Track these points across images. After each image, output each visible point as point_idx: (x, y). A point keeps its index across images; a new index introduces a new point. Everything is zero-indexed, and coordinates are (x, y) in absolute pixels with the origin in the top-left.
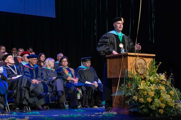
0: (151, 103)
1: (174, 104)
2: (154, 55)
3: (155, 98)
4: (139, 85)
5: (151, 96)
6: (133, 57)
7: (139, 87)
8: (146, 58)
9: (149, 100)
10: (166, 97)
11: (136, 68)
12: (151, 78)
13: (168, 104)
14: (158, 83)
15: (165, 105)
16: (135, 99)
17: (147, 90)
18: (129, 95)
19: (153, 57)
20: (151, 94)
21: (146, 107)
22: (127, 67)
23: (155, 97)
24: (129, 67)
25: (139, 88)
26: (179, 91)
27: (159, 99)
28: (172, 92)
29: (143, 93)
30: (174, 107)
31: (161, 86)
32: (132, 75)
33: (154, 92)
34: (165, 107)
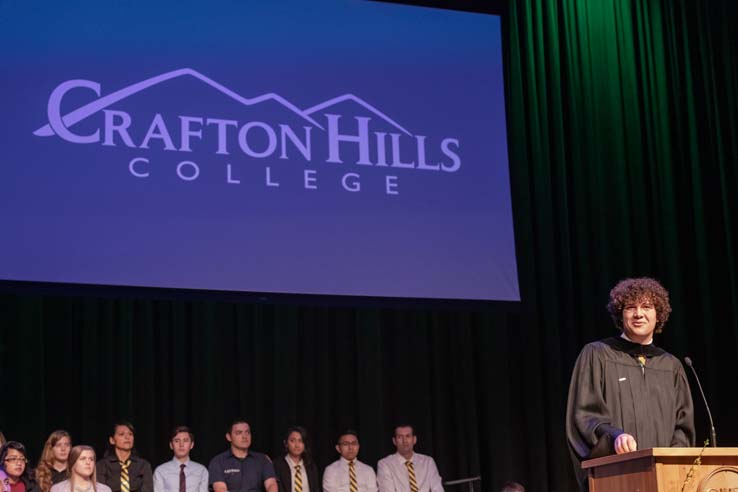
6: (683, 466)
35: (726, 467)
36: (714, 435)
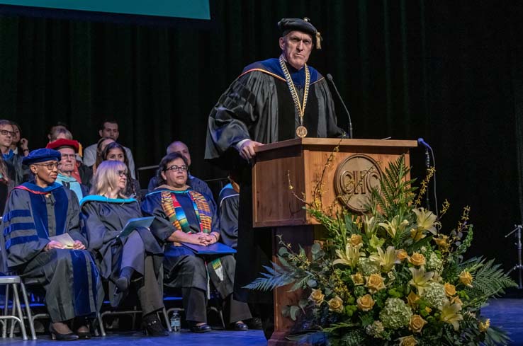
0: (376, 312)
1: (461, 317)
2: (414, 143)
3: (391, 296)
4: (338, 251)
5: (374, 289)
6: (325, 153)
7: (338, 258)
8: (383, 156)
9: (365, 302)
10: (436, 290)
11: (339, 191)
12: (391, 226)
13: (438, 319)
14: (409, 243)
15: (424, 322)
16: (315, 299)
17: (363, 266)
18: (308, 286)
19: (411, 150)
20: (372, 282)
21: (355, 328)
22: (300, 187)
23: (392, 291)
24: (309, 186)
26: (498, 269)
27: (404, 298)
28: (466, 275)
29: (352, 277)
30: (456, 326)
31: (416, 254)
32: (317, 215)
33: (390, 274)
34: (425, 326)
35: (359, 154)
36: (351, 129)
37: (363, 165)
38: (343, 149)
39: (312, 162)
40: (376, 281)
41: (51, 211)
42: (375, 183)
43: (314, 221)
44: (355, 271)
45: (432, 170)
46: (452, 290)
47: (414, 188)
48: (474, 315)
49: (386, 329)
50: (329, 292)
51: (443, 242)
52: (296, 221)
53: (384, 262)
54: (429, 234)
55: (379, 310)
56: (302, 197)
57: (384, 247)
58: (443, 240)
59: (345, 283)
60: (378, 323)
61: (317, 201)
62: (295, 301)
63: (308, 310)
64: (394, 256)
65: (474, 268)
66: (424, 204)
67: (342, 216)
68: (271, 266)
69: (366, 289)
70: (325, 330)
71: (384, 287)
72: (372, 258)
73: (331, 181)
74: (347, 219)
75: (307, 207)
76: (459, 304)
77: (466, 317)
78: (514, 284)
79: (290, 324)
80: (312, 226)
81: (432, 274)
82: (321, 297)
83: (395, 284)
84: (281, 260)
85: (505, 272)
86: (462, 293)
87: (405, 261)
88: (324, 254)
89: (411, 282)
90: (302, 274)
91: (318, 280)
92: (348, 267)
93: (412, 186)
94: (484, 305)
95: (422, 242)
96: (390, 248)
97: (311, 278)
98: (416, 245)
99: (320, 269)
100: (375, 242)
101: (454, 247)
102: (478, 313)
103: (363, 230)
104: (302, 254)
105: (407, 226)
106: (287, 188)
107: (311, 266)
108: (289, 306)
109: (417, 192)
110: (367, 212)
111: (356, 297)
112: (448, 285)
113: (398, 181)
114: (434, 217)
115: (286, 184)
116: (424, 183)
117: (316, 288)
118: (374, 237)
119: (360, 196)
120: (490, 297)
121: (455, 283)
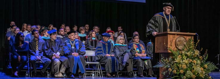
0: (184, 74)
1: (204, 75)
2: (195, 34)
4: (175, 59)
5: (184, 68)
6: (173, 35)
8: (187, 37)
9: (182, 71)
10: (199, 69)
11: (176, 45)
12: (189, 54)
13: (199, 76)
14: (193, 58)
15: (196, 76)
16: (169, 70)
17: (181, 63)
18: (168, 67)
19: (194, 35)
21: (179, 77)
22: (167, 43)
23: (188, 69)
24: (169, 43)
25: (175, 62)
27: (191, 71)
28: (206, 66)
29: (179, 65)
30: (203, 78)
31: (194, 60)
32: (171, 50)
33: (188, 65)
34: (196, 77)
35: (181, 36)
36: (180, 30)
37: (182, 39)
38: (178, 35)
39: (170, 37)
40: (184, 66)
41: (107, 47)
42: (185, 43)
43: (170, 52)
44: (179, 64)
45: (199, 40)
46: (203, 69)
47: (194, 45)
48: (207, 75)
49: (186, 78)
50: (173, 69)
51: (201, 58)
52: (165, 51)
53: (186, 62)
54: (198, 56)
55: (185, 73)
56: (167, 46)
57: (187, 59)
58: (201, 57)
59: (177, 67)
60: (185, 76)
61: (171, 47)
62: (165, 71)
63: (168, 73)
64: (189, 61)
65: (208, 64)
66: (196, 49)
67: (177, 51)
68: (159, 62)
69: (182, 68)
70: (172, 77)
71: (186, 68)
72: (184, 61)
73: (174, 42)
74: (178, 51)
75: (168, 48)
76: (204, 72)
77: (205, 75)
78: (217, 68)
79: (163, 76)
80: (169, 53)
81: (198, 65)
82: (171, 70)
83: (189, 67)
84: (162, 61)
85: (215, 65)
86: (205, 70)
87: (191, 62)
88: (172, 60)
89: (193, 67)
90: (167, 64)
91: (170, 66)
92: (178, 63)
93: (194, 44)
94: (210, 73)
95: (196, 58)
96: (188, 59)
97: (169, 65)
98: (194, 58)
99: (171, 63)
100: (184, 57)
101: (203, 59)
102: (208, 74)
103: (182, 54)
104: (167, 60)
105: (192, 54)
106: (164, 44)
107: (169, 62)
108: (163, 72)
109: (195, 46)
110: (183, 50)
111: (179, 70)
112: (201, 68)
113: (190, 43)
114: (199, 52)
115: (163, 42)
116: (197, 43)
117: (170, 68)
118: (184, 56)
119: (181, 46)
120: (211, 71)
121: (203, 67)
